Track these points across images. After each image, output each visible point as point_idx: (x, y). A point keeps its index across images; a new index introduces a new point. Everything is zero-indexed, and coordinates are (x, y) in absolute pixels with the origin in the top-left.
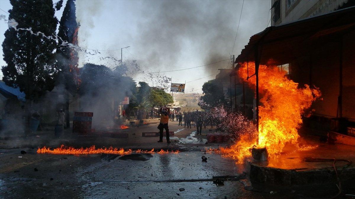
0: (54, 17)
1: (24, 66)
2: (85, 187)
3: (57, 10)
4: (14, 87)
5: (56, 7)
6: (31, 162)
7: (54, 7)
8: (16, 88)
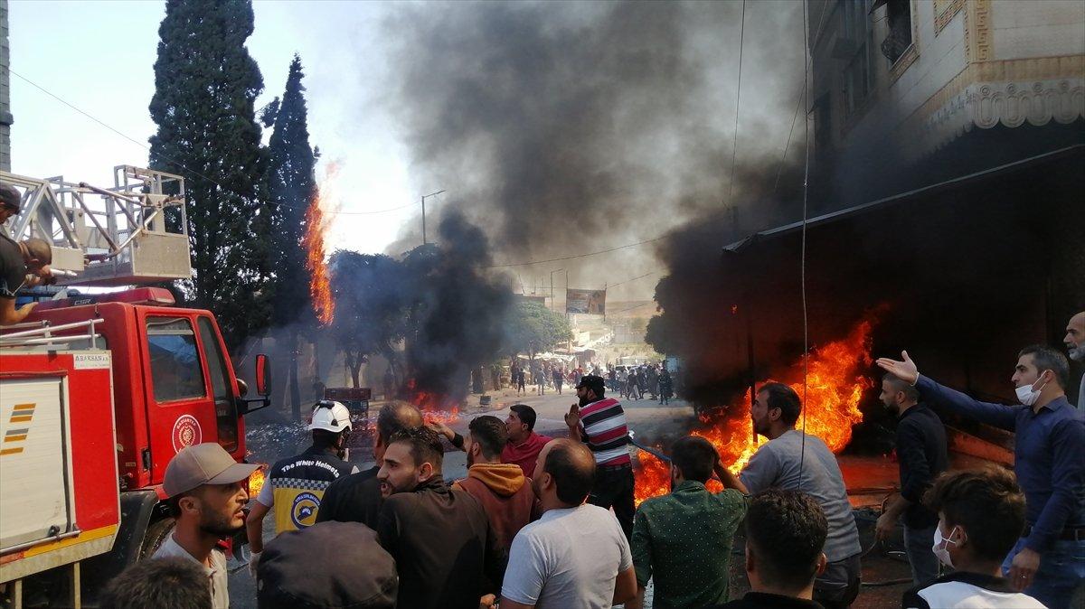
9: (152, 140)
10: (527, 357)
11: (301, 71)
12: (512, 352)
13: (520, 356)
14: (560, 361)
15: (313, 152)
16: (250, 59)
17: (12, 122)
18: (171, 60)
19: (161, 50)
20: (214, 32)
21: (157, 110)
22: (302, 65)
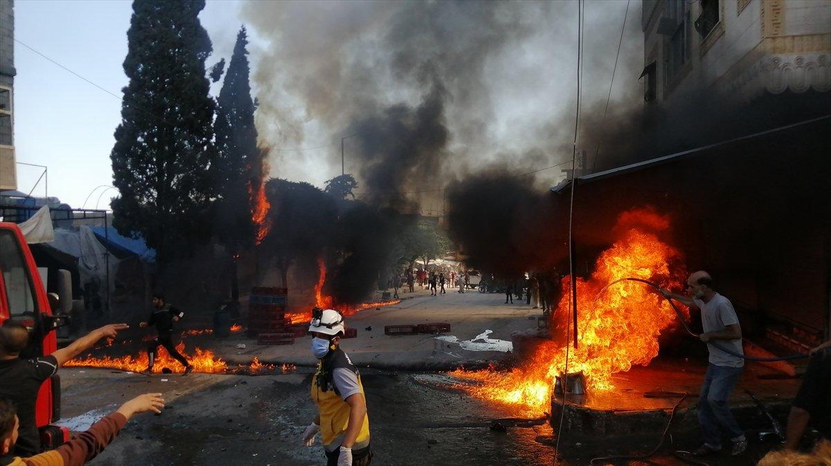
0: (208, 96)
1: (151, 195)
2: (284, 433)
3: (213, 82)
4: (134, 237)
5: (212, 75)
6: (186, 389)
7: (207, 76)
8: (137, 238)
9: (125, 90)
10: (422, 263)
11: (247, 39)
12: (410, 258)
13: (418, 262)
14: (449, 266)
15: (254, 102)
16: (202, 29)
17: (15, 74)
18: (141, 28)
19: (134, 20)
20: (174, 7)
21: (129, 67)
22: (247, 35)
